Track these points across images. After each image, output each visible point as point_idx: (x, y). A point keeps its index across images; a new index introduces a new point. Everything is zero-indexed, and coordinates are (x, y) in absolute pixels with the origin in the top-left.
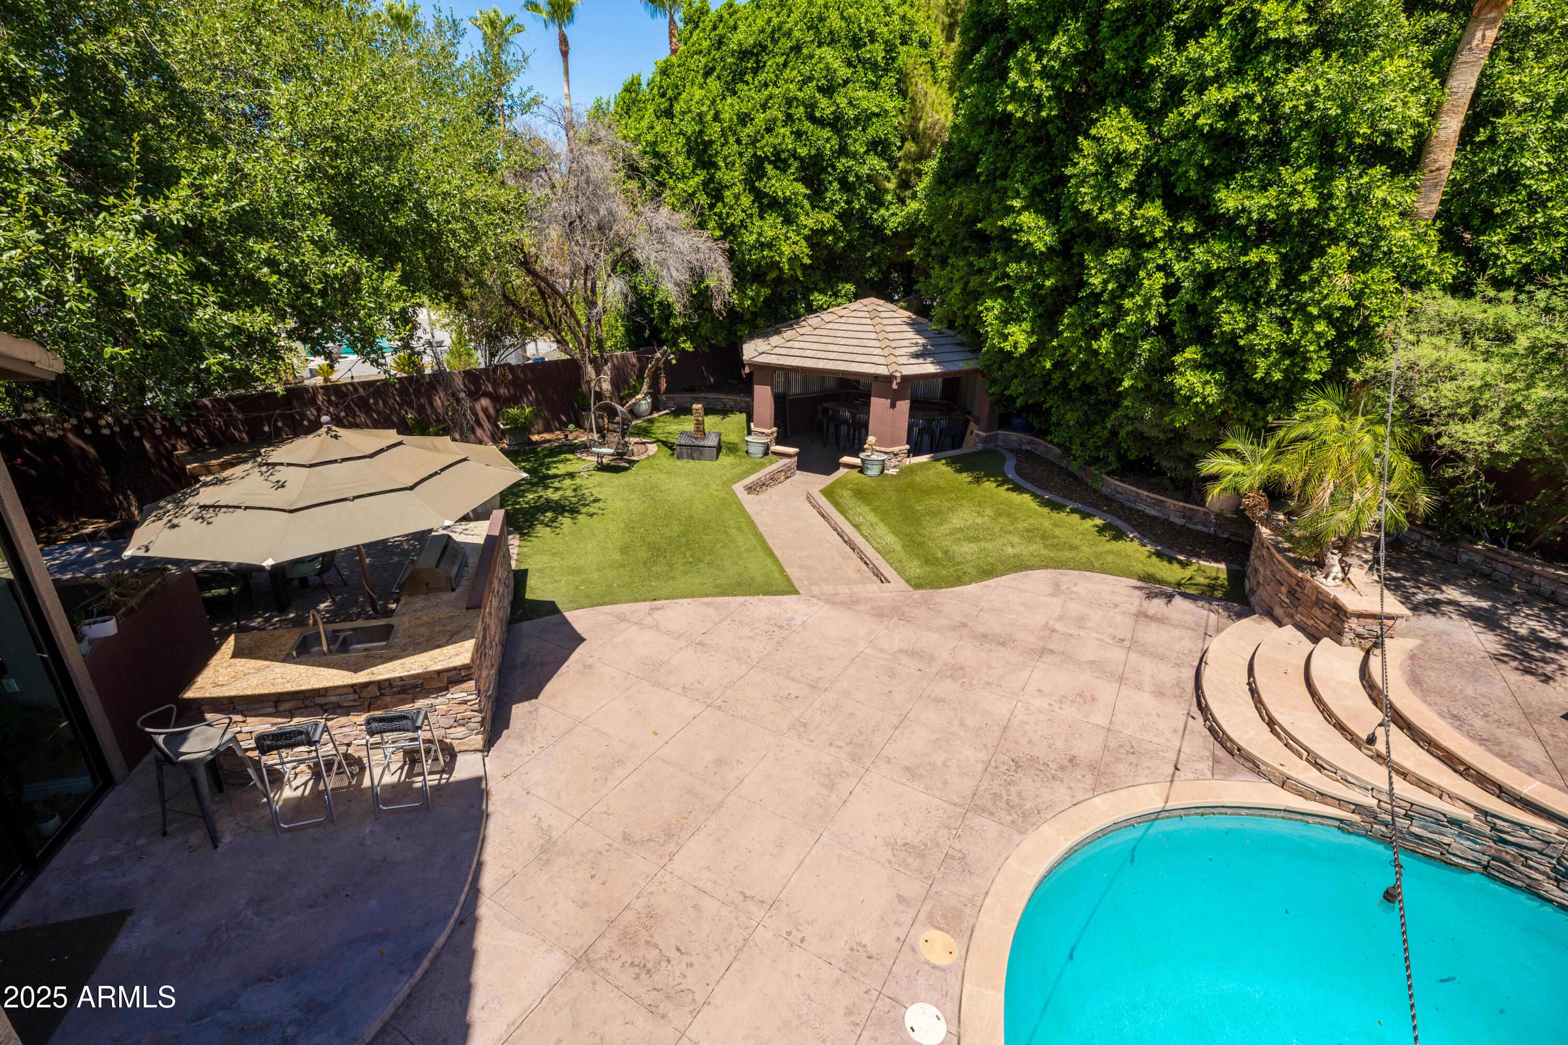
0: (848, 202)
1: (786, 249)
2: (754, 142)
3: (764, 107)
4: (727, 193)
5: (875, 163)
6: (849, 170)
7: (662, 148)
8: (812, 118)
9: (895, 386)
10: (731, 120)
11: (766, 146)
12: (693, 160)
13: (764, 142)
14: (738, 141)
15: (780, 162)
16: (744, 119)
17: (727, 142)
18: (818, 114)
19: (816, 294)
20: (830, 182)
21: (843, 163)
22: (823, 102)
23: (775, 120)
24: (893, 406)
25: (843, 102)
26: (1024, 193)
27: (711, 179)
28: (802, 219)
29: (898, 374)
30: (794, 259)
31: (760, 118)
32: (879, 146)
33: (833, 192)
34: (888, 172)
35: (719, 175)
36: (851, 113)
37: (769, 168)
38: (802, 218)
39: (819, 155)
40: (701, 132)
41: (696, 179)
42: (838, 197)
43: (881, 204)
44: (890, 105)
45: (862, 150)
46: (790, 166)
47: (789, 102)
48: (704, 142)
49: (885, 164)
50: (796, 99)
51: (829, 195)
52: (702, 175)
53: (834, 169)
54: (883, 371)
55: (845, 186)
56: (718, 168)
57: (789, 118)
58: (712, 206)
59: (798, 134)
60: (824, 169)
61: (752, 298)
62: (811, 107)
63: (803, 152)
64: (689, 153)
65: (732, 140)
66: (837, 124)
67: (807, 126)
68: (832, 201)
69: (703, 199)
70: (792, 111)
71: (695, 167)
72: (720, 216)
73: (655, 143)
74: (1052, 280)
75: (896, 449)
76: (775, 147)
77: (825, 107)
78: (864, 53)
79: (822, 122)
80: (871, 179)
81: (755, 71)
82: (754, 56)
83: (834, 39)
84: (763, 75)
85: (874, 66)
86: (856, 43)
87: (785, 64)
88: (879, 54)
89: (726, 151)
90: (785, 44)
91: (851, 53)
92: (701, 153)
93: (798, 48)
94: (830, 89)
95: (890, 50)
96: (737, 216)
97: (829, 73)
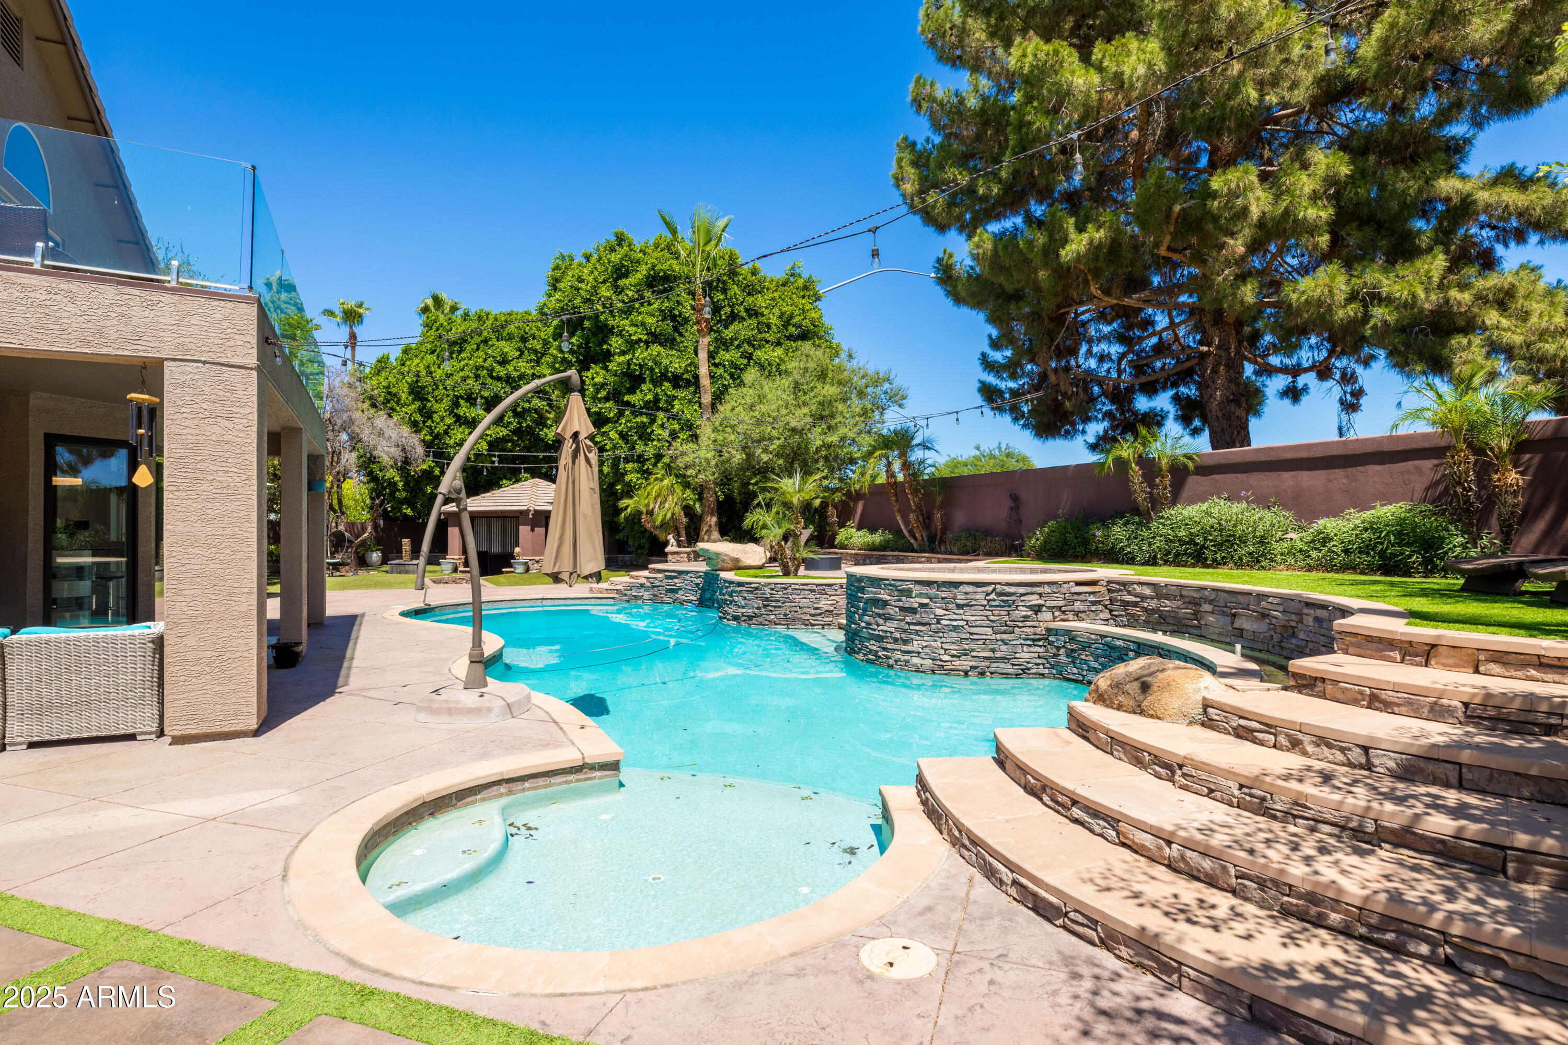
0: (519, 423)
3: (462, 370)
4: (435, 416)
7: (394, 390)
8: (492, 377)
9: (531, 516)
12: (413, 396)
14: (445, 388)
15: (470, 399)
22: (498, 368)
23: (468, 377)
24: (533, 530)
25: (511, 368)
27: (424, 407)
29: (532, 508)
31: (458, 377)
35: (429, 404)
36: (515, 374)
37: (462, 402)
40: (417, 381)
41: (414, 407)
43: (545, 425)
47: (477, 368)
50: (483, 367)
52: (418, 404)
54: (525, 508)
56: (430, 402)
57: (477, 377)
58: (424, 422)
62: (491, 371)
63: (486, 394)
64: (410, 394)
67: (489, 381)
69: (418, 418)
71: (414, 400)
72: (430, 427)
73: (389, 387)
75: (536, 558)
77: (501, 371)
78: (528, 345)
79: (498, 379)
80: (536, 411)
81: (460, 352)
82: (458, 345)
83: (510, 337)
84: (463, 355)
85: (535, 352)
86: (524, 340)
87: (478, 349)
88: (538, 346)
89: (436, 393)
90: (477, 339)
91: (520, 345)
92: (417, 392)
93: (486, 341)
94: (504, 362)
95: (546, 343)
96: (441, 428)
97: (504, 355)
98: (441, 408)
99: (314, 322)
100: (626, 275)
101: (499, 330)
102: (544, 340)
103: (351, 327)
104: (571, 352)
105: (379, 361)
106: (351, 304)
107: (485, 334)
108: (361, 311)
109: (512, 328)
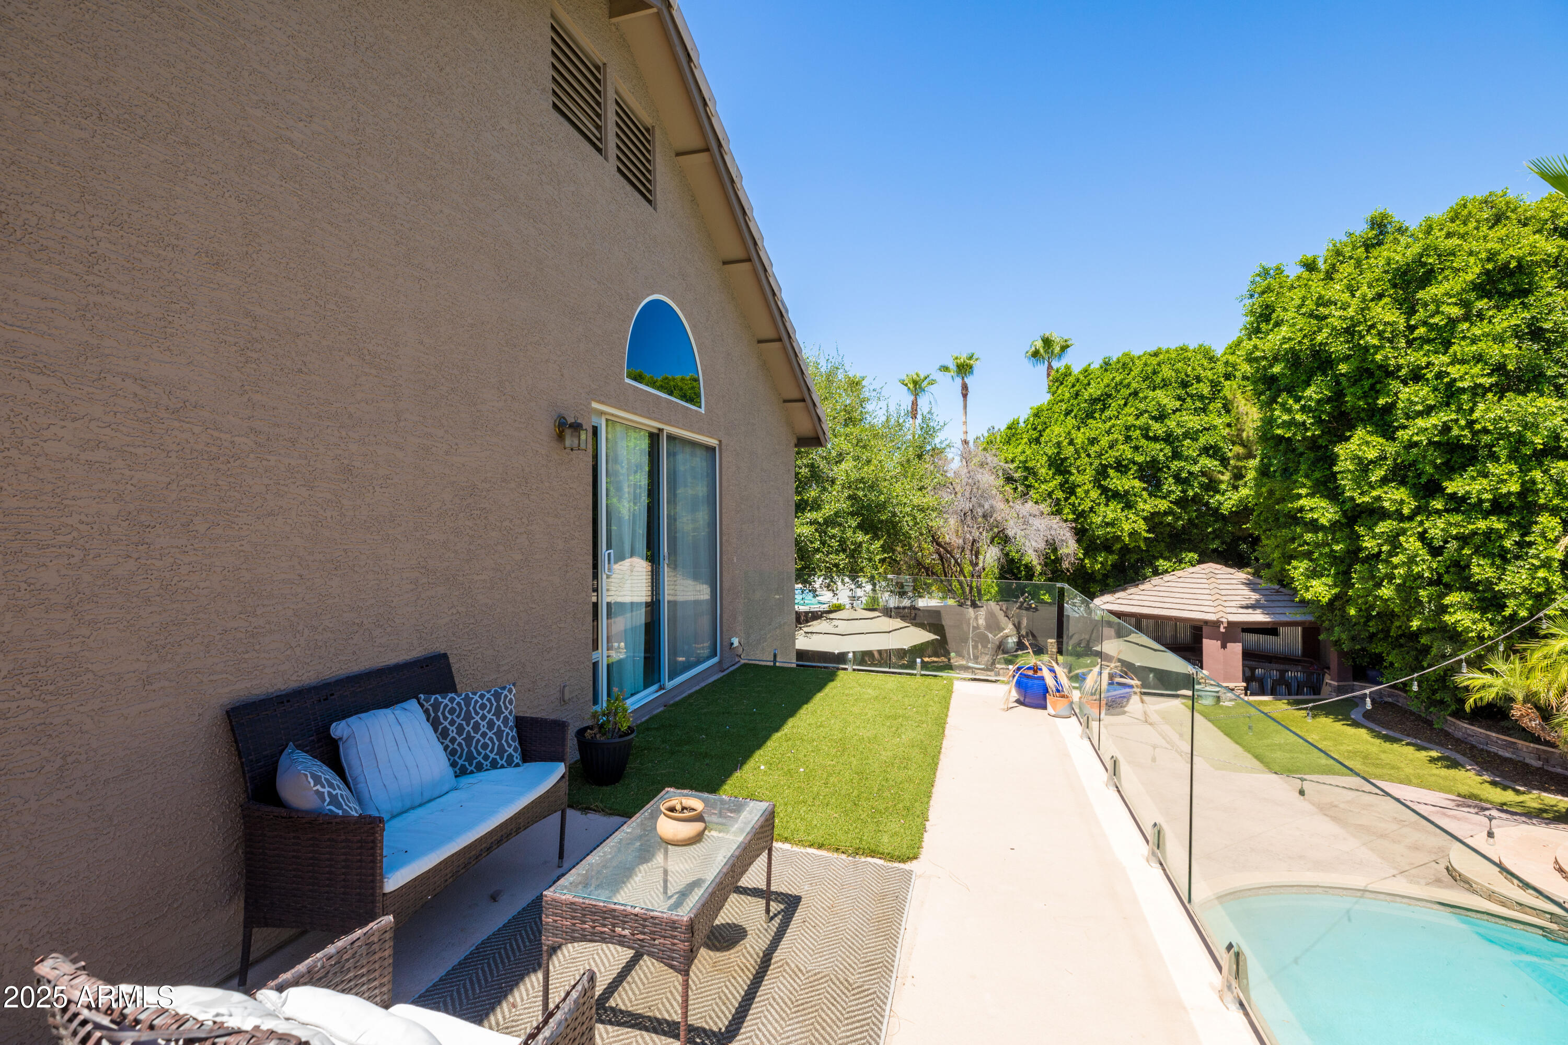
0: (1184, 491)
1: (1127, 527)
2: (1100, 455)
4: (1079, 490)
5: (1207, 462)
6: (1181, 469)
7: (1030, 464)
8: (1147, 437)
9: (1222, 630)
10: (1083, 442)
11: (1110, 457)
12: (1053, 470)
13: (1107, 455)
14: (1089, 456)
15: (1121, 467)
16: (1093, 441)
17: (1080, 457)
18: (1151, 434)
19: (1161, 561)
20: (1166, 478)
21: (1175, 465)
22: (1156, 426)
23: (1117, 441)
24: (1224, 646)
25: (1172, 424)
26: (1309, 483)
27: (1067, 482)
28: (1141, 506)
29: (1224, 620)
30: (1133, 534)
31: (1105, 441)
32: (1211, 451)
33: (1169, 484)
34: (1221, 469)
35: (1072, 478)
36: (1180, 431)
37: (1111, 472)
38: (1141, 504)
39: (1154, 461)
40: (1058, 453)
41: (1055, 482)
42: (1173, 488)
43: (1217, 491)
44: (1218, 422)
45: (1195, 454)
46: (1130, 469)
47: (1128, 428)
48: (1061, 459)
49: (1216, 463)
50: (1135, 426)
51: (1165, 487)
52: (1059, 479)
53: (1169, 469)
54: (1212, 617)
55: (1178, 479)
56: (1071, 474)
57: (1128, 438)
58: (1066, 499)
59: (1136, 448)
60: (1160, 470)
61: (1101, 563)
62: (1145, 430)
63: (1140, 459)
64: (1050, 466)
65: (1083, 455)
66: (1168, 438)
67: (1143, 442)
68: (1170, 492)
69: (1059, 494)
70: (1131, 433)
71: (1054, 474)
72: (1073, 505)
73: (1026, 461)
74: (1341, 546)
75: (1231, 685)
76: (1116, 458)
77: (1158, 428)
78: (1192, 390)
79: (1155, 439)
80: (1204, 474)
81: (1102, 411)
82: (1101, 402)
83: (1165, 384)
84: (1107, 413)
85: (1202, 397)
86: (1185, 385)
87: (1125, 405)
88: (1205, 390)
89: (1078, 463)
90: (1125, 392)
91: (1181, 392)
92: (1059, 465)
93: (1135, 394)
94: (1161, 417)
95: (1215, 386)
96: (1087, 505)
97: (1161, 407)
98: (1084, 479)
99: (931, 377)
100: (1428, 278)
101: (1151, 379)
102: (1212, 381)
103: (963, 378)
104: (1303, 409)
105: (1009, 428)
106: (963, 358)
107: (1134, 385)
108: (972, 362)
109: (1166, 372)
